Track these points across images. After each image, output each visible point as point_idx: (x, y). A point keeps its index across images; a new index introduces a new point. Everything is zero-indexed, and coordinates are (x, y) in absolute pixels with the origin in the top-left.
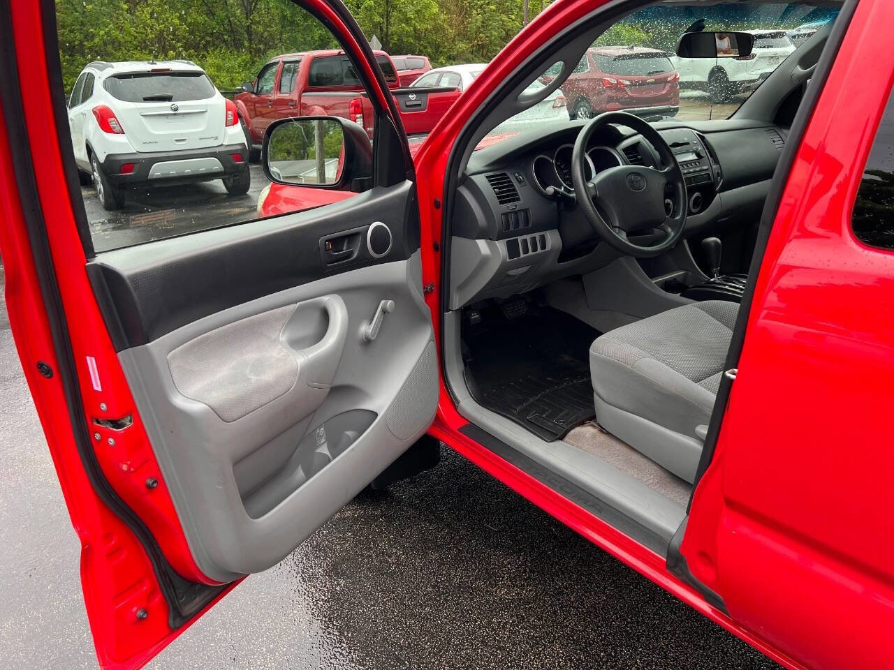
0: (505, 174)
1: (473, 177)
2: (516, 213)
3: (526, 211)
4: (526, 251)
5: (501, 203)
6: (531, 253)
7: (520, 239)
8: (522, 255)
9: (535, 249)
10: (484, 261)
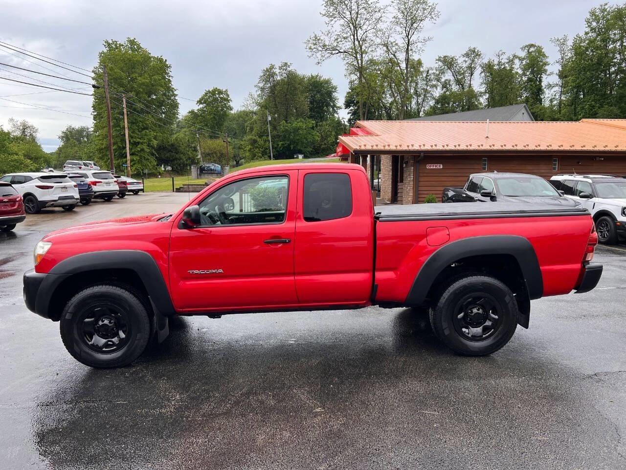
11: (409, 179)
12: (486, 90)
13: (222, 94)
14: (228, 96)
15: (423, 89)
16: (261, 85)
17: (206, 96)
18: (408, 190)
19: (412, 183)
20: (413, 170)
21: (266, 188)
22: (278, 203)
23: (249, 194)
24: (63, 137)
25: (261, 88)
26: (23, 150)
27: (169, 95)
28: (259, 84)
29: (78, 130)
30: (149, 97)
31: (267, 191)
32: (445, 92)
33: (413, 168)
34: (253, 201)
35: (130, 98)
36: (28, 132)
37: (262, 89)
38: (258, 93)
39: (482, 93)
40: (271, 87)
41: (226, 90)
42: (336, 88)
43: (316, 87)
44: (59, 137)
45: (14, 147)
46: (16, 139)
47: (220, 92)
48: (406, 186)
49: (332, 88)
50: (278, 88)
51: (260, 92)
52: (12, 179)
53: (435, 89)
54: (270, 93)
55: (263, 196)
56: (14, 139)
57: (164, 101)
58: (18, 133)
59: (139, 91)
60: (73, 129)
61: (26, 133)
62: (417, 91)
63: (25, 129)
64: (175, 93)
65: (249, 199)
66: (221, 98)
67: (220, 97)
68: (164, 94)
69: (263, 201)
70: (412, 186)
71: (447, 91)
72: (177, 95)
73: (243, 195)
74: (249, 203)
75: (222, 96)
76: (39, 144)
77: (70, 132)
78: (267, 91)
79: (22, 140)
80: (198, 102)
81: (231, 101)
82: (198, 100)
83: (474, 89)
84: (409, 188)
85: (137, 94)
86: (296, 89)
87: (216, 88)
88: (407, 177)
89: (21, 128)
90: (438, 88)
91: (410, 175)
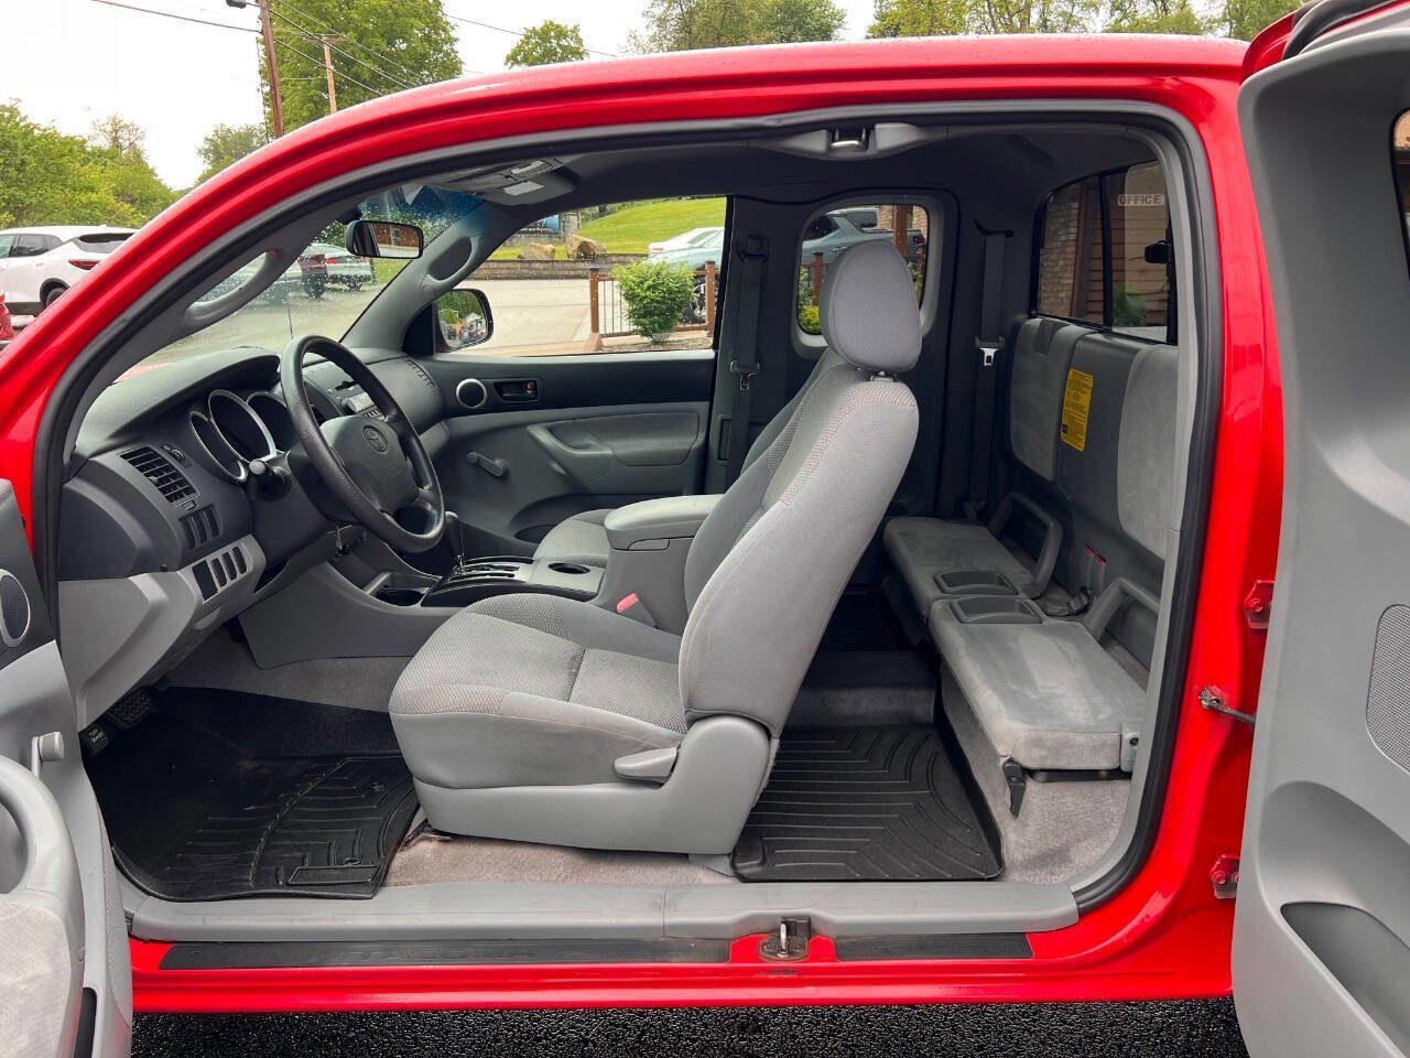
0: (147, 449)
1: (98, 459)
2: (196, 514)
3: (208, 509)
4: (223, 582)
5: (170, 499)
6: (230, 583)
7: (209, 559)
8: (220, 590)
9: (233, 576)
10: (155, 613)
11: (1063, 238)
12: (1224, 15)
13: (565, 37)
14: (579, 41)
15: (1063, 14)
16: (659, 11)
17: (527, 44)
18: (1057, 269)
19: (1071, 249)
20: (1076, 212)
21: (663, 267)
22: (694, 307)
23: (616, 283)
24: (207, 151)
25: (659, 19)
26: (113, 180)
27: (436, 41)
28: (654, 10)
29: (239, 134)
30: (391, 43)
31: (664, 273)
32: (1117, 22)
33: (1076, 205)
34: (626, 304)
35: (344, 46)
36: (124, 135)
37: (662, 22)
38: (651, 33)
39: (1215, 21)
40: (682, 17)
41: (575, 28)
42: (842, 17)
43: (793, 15)
44: (200, 152)
45: (91, 173)
46: (99, 154)
47: (561, 33)
48: (1053, 257)
49: (833, 16)
50: (699, 19)
51: (655, 29)
52: (14, 242)
53: (1093, 15)
54: (681, 31)
55: (653, 287)
56: (93, 154)
57: (425, 56)
58: (103, 143)
59: (366, 28)
60: (229, 131)
61: (121, 141)
62: (1045, 21)
63: (116, 131)
64: (453, 34)
65: (617, 297)
66: (564, 48)
67: (560, 46)
68: (427, 38)
69: (653, 301)
70: (1073, 257)
71: (1125, 17)
72: (456, 40)
73: (601, 284)
74: (617, 309)
75: (564, 43)
76: (150, 167)
77: (223, 139)
78: (672, 24)
79: (112, 158)
80: (508, 59)
81: (588, 54)
82: (509, 53)
83: (1194, 11)
84: (1061, 263)
85: (362, 36)
86: (743, 19)
87: (551, 23)
88: (1055, 232)
89: (109, 128)
90: (1102, 10)
91: (1066, 225)
